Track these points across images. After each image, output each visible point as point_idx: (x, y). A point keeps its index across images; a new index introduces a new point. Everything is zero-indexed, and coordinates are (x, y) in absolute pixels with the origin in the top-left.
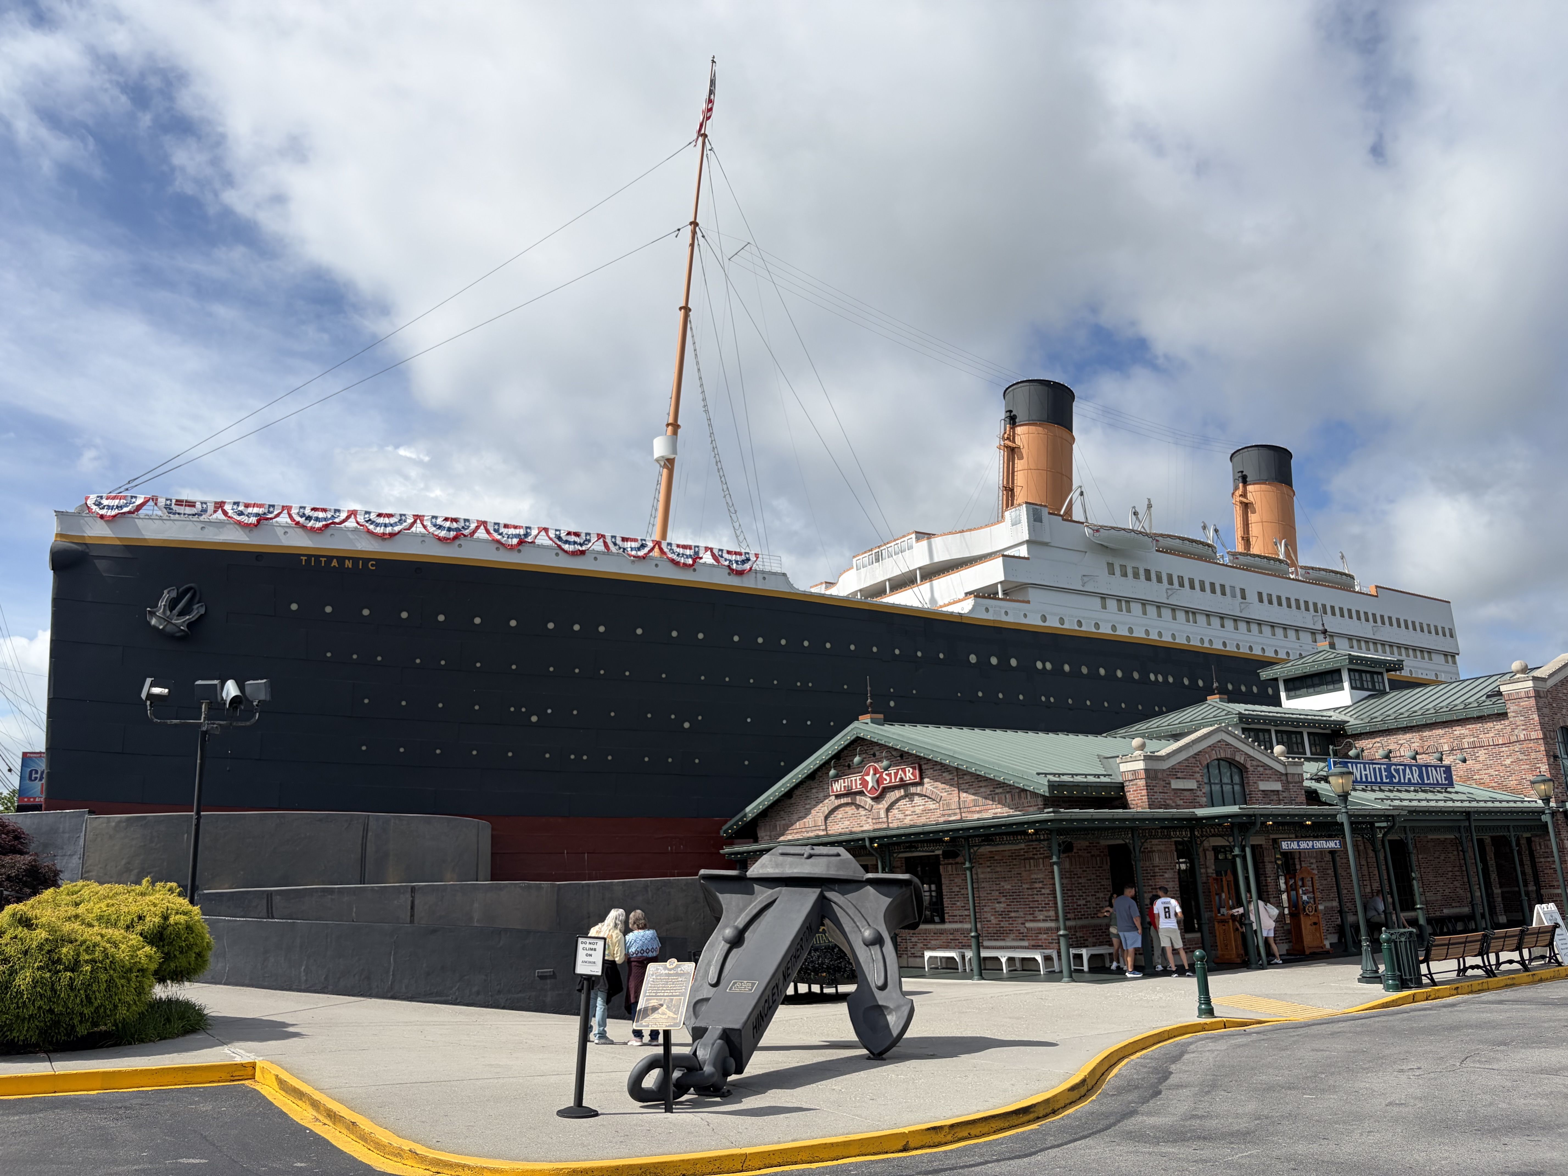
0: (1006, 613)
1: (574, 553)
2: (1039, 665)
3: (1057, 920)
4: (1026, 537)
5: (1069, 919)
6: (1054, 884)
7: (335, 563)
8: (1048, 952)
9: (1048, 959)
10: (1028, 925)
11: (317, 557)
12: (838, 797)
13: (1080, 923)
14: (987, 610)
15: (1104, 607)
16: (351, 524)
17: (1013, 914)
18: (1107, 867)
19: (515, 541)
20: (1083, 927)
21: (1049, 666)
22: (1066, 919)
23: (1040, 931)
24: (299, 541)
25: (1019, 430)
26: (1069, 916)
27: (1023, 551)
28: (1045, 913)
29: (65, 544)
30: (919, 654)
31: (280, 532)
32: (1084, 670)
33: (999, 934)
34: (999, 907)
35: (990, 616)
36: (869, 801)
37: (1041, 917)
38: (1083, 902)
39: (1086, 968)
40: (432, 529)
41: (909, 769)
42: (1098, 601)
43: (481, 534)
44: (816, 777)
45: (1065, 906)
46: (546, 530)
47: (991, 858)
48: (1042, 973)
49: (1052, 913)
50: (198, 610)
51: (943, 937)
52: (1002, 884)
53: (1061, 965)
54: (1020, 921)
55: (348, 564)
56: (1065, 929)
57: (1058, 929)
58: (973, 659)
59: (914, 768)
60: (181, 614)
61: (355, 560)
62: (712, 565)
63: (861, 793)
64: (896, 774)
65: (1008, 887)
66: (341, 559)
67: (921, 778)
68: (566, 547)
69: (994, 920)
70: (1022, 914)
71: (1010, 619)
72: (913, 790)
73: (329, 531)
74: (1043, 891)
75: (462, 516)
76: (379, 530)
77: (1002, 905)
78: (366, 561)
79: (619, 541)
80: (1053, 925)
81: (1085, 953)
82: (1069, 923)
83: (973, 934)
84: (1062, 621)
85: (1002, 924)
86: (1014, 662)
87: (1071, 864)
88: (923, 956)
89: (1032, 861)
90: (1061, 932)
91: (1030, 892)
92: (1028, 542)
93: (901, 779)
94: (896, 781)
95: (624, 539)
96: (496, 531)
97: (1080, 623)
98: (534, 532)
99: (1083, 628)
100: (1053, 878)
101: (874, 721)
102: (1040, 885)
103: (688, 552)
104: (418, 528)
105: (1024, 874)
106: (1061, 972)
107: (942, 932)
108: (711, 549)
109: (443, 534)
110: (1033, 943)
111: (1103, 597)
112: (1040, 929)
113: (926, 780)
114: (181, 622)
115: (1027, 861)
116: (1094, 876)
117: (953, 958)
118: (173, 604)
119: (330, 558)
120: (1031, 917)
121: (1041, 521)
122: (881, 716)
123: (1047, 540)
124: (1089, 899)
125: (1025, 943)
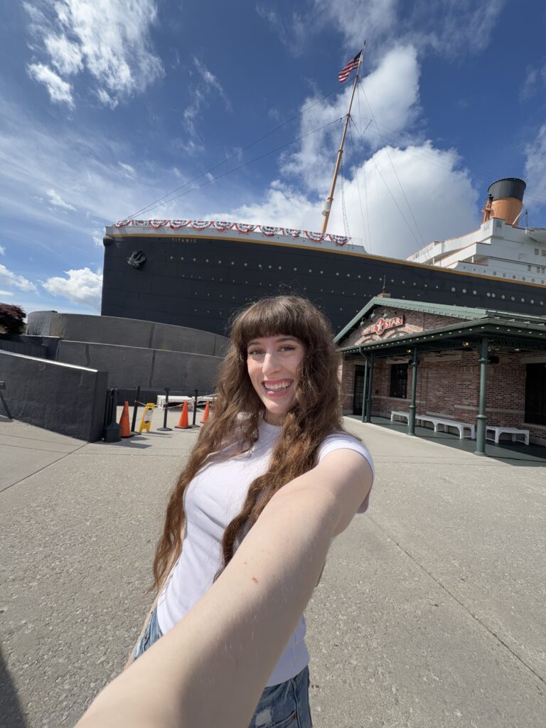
0: (475, 270)
1: (269, 235)
2: (489, 295)
3: (478, 406)
4: (491, 234)
5: (488, 407)
6: (479, 383)
7: (183, 241)
8: (467, 425)
9: (467, 429)
10: (455, 406)
11: (177, 238)
12: (366, 336)
13: (495, 410)
14: (464, 268)
15: (529, 270)
16: (189, 225)
17: (447, 399)
18: (524, 377)
19: (246, 230)
20: (497, 413)
21: (493, 295)
22: (485, 406)
23: (464, 411)
24: (171, 233)
25: (494, 203)
26: (488, 405)
27: (489, 242)
28: (470, 401)
29: (108, 237)
30: (426, 286)
31: (166, 229)
32: (513, 299)
33: (436, 409)
34: (438, 394)
35: (465, 271)
36: (378, 337)
37: (466, 403)
38: (501, 398)
39: (497, 441)
40: (216, 226)
41: (398, 319)
42: (526, 267)
43: (234, 228)
44: (356, 326)
45: (485, 398)
46: (260, 226)
47: (438, 365)
48: (461, 437)
49: (475, 402)
50: (143, 259)
51: (405, 405)
52: (442, 380)
53: (476, 435)
54: (451, 403)
55: (187, 241)
56: (484, 414)
57: (478, 413)
58: (453, 289)
59: (400, 318)
60: (138, 260)
61: (189, 239)
62: (329, 242)
63: (375, 333)
64: (391, 322)
65: (445, 382)
66: (185, 239)
67: (404, 323)
68: (266, 233)
69: (434, 400)
70: (452, 399)
71: (476, 273)
72: (399, 330)
73: (181, 228)
74: (470, 387)
75: (227, 221)
76: (197, 227)
77: (441, 393)
78: (193, 239)
79: (289, 231)
80: (474, 409)
81: (498, 431)
82: (487, 409)
83: (411, 406)
84: (504, 275)
85: (439, 404)
86: (475, 292)
87: (495, 371)
88: (391, 413)
89: (465, 368)
90: (480, 416)
91: (460, 387)
92: (491, 237)
93: (394, 325)
94: (391, 326)
95: (291, 230)
96: (241, 227)
97: (514, 277)
98: (255, 227)
99: (516, 279)
100: (479, 379)
101: (384, 296)
102: (469, 383)
103: (318, 236)
104: (212, 227)
105: (458, 376)
106: (475, 440)
107: (404, 403)
108: (330, 235)
109: (219, 228)
110: (458, 418)
111: (530, 265)
112: (464, 410)
113: (406, 324)
114: (137, 263)
115: (461, 368)
116: (511, 382)
117: (405, 417)
118: (135, 257)
119: (181, 239)
120: (459, 402)
121: (500, 227)
122: (389, 295)
123: (503, 236)
124: (505, 396)
125: (453, 417)
